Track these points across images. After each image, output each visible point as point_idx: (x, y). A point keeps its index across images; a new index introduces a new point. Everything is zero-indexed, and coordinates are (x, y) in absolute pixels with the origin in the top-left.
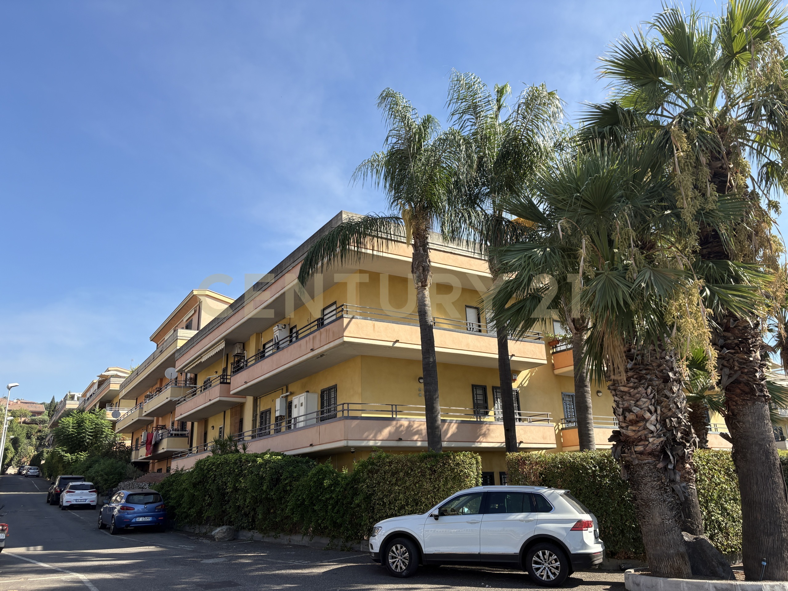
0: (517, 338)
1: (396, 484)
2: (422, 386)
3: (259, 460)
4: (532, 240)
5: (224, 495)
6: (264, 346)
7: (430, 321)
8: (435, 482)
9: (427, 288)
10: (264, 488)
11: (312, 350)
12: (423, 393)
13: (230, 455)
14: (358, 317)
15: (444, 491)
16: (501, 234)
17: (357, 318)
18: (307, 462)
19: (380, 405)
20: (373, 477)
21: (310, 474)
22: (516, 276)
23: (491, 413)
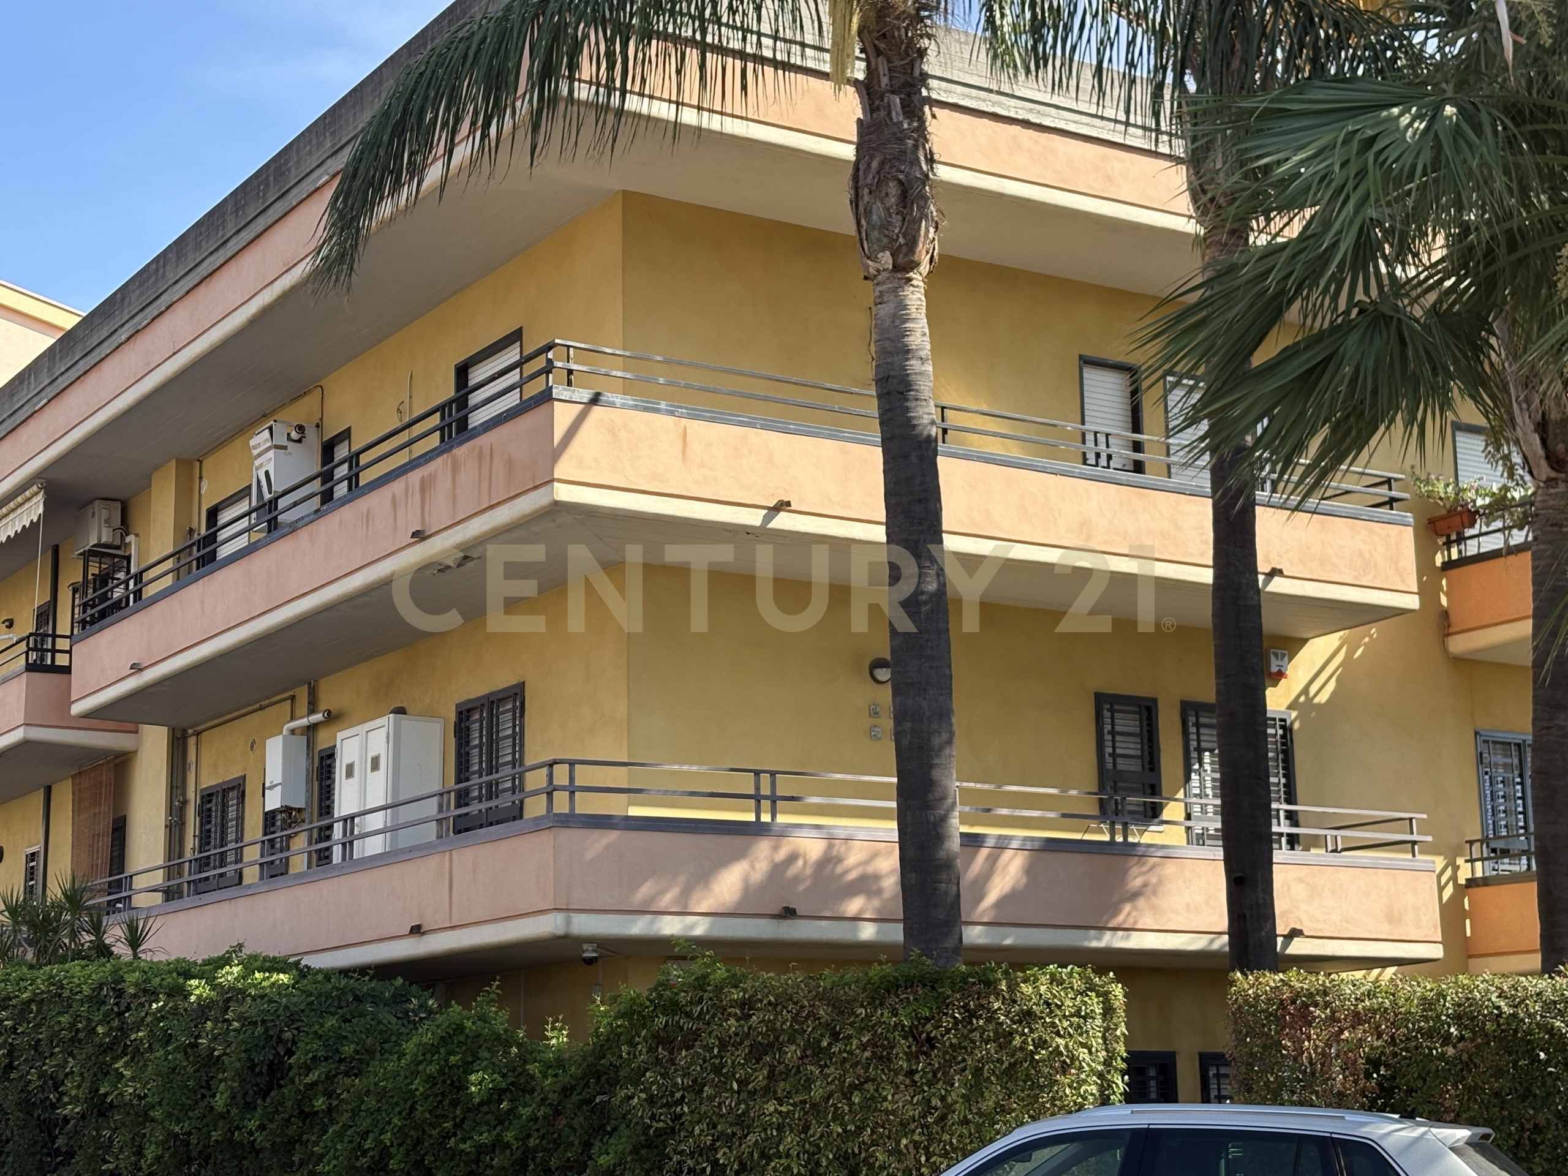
0: (1295, 499)
1: (768, 1092)
2: (885, 696)
3: (198, 989)
4: (1380, 72)
5: (49, 1126)
6: (213, 514)
7: (926, 420)
8: (930, 1084)
9: (918, 278)
10: (220, 1101)
11: (419, 536)
12: (887, 723)
13: (75, 967)
14: (618, 399)
15: (966, 1122)
16: (1247, 39)
17: (612, 405)
18: (400, 998)
19: (704, 769)
20: (672, 1061)
21: (409, 1047)
22: (1306, 228)
23: (1173, 811)
